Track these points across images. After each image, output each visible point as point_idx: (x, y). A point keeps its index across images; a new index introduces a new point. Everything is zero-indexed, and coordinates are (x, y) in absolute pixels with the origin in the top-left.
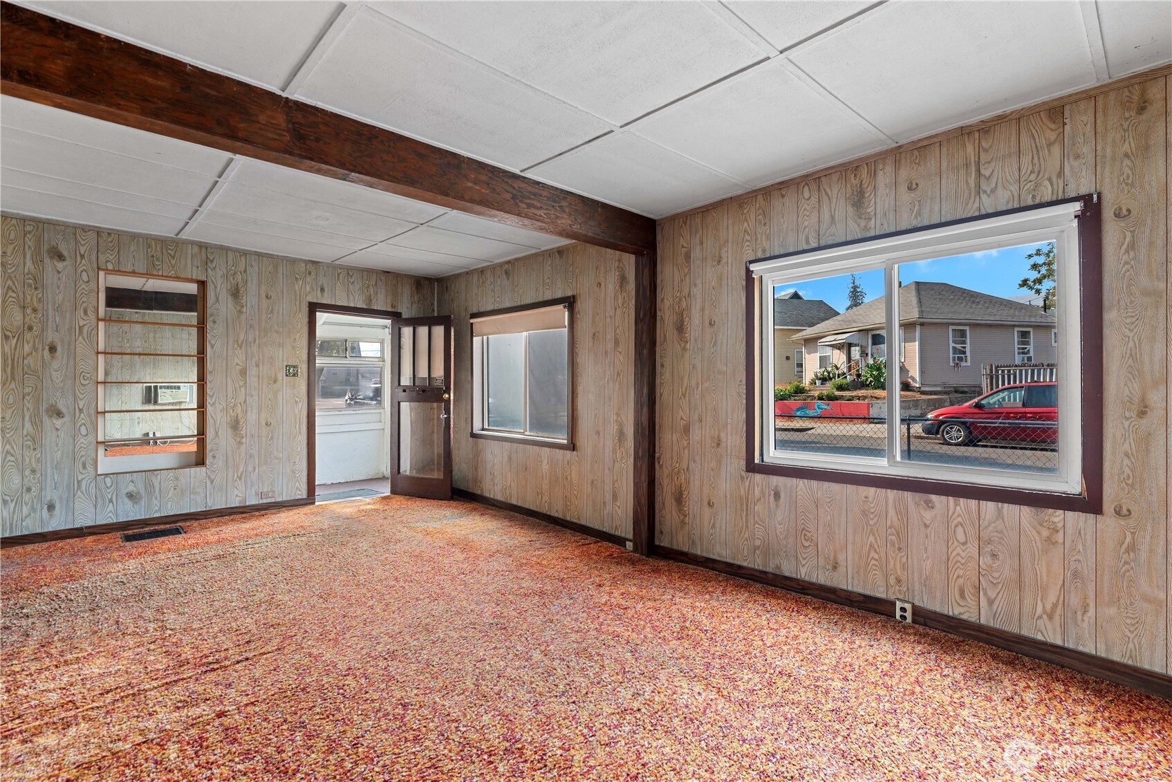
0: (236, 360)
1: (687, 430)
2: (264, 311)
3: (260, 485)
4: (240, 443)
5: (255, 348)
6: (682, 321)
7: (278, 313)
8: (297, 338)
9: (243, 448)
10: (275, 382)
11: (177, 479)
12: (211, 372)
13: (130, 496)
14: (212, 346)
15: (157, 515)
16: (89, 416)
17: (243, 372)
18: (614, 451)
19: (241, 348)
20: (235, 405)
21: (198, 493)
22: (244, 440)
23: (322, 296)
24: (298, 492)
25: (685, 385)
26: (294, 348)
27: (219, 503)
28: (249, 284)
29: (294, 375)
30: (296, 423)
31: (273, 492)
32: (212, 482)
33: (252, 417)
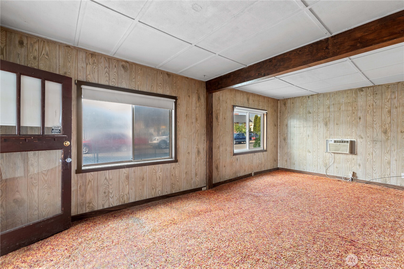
1: (219, 148)
6: (217, 116)
18: (196, 158)
25: (218, 135)
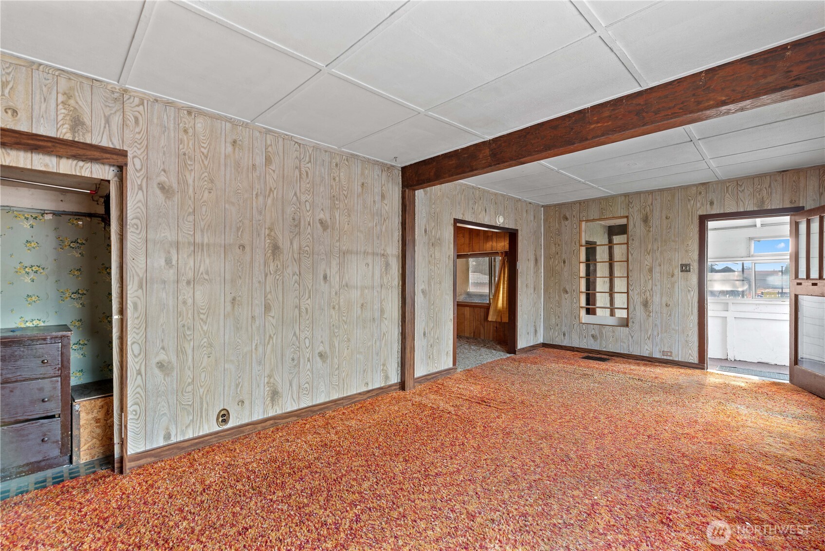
0: (646, 262)
2: (664, 228)
3: (662, 346)
4: (649, 316)
5: (658, 254)
7: (675, 227)
8: (690, 243)
9: (651, 319)
10: (672, 276)
11: (614, 332)
12: (631, 271)
13: (593, 336)
14: (632, 255)
15: (604, 350)
16: (577, 293)
17: (651, 270)
19: (649, 254)
20: (645, 291)
21: (624, 342)
22: (651, 314)
23: (712, 208)
24: (690, 357)
26: (686, 251)
27: (636, 352)
28: (655, 211)
29: (687, 271)
30: (689, 306)
31: (671, 352)
32: (632, 337)
33: (657, 299)
